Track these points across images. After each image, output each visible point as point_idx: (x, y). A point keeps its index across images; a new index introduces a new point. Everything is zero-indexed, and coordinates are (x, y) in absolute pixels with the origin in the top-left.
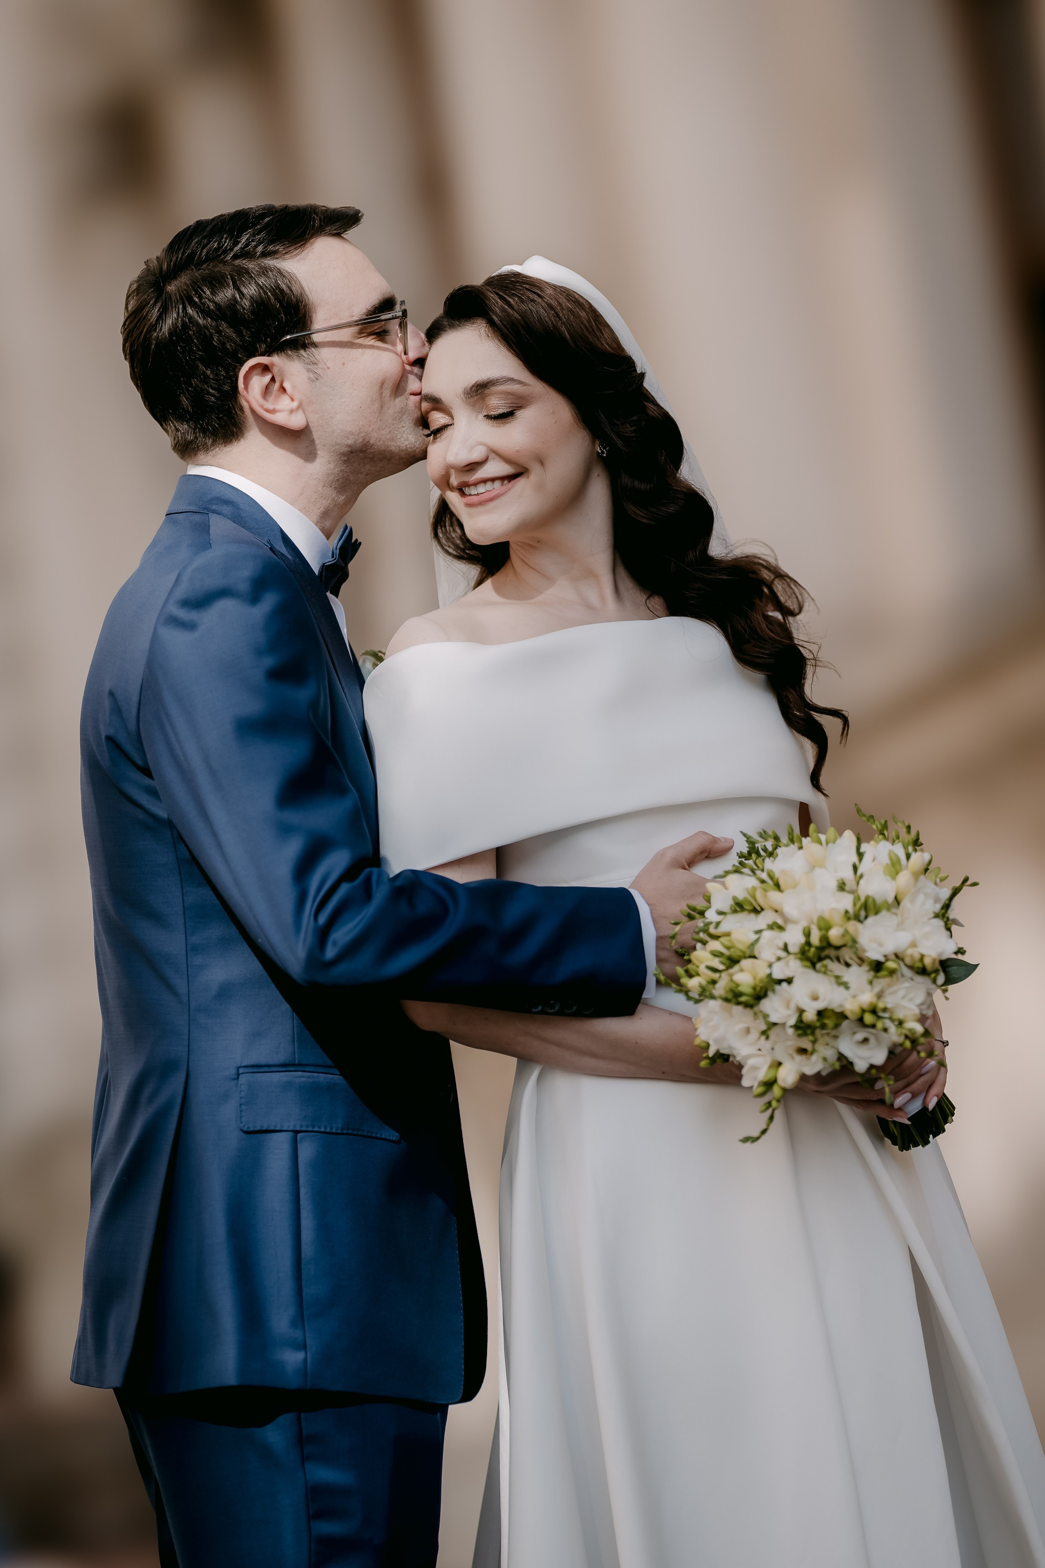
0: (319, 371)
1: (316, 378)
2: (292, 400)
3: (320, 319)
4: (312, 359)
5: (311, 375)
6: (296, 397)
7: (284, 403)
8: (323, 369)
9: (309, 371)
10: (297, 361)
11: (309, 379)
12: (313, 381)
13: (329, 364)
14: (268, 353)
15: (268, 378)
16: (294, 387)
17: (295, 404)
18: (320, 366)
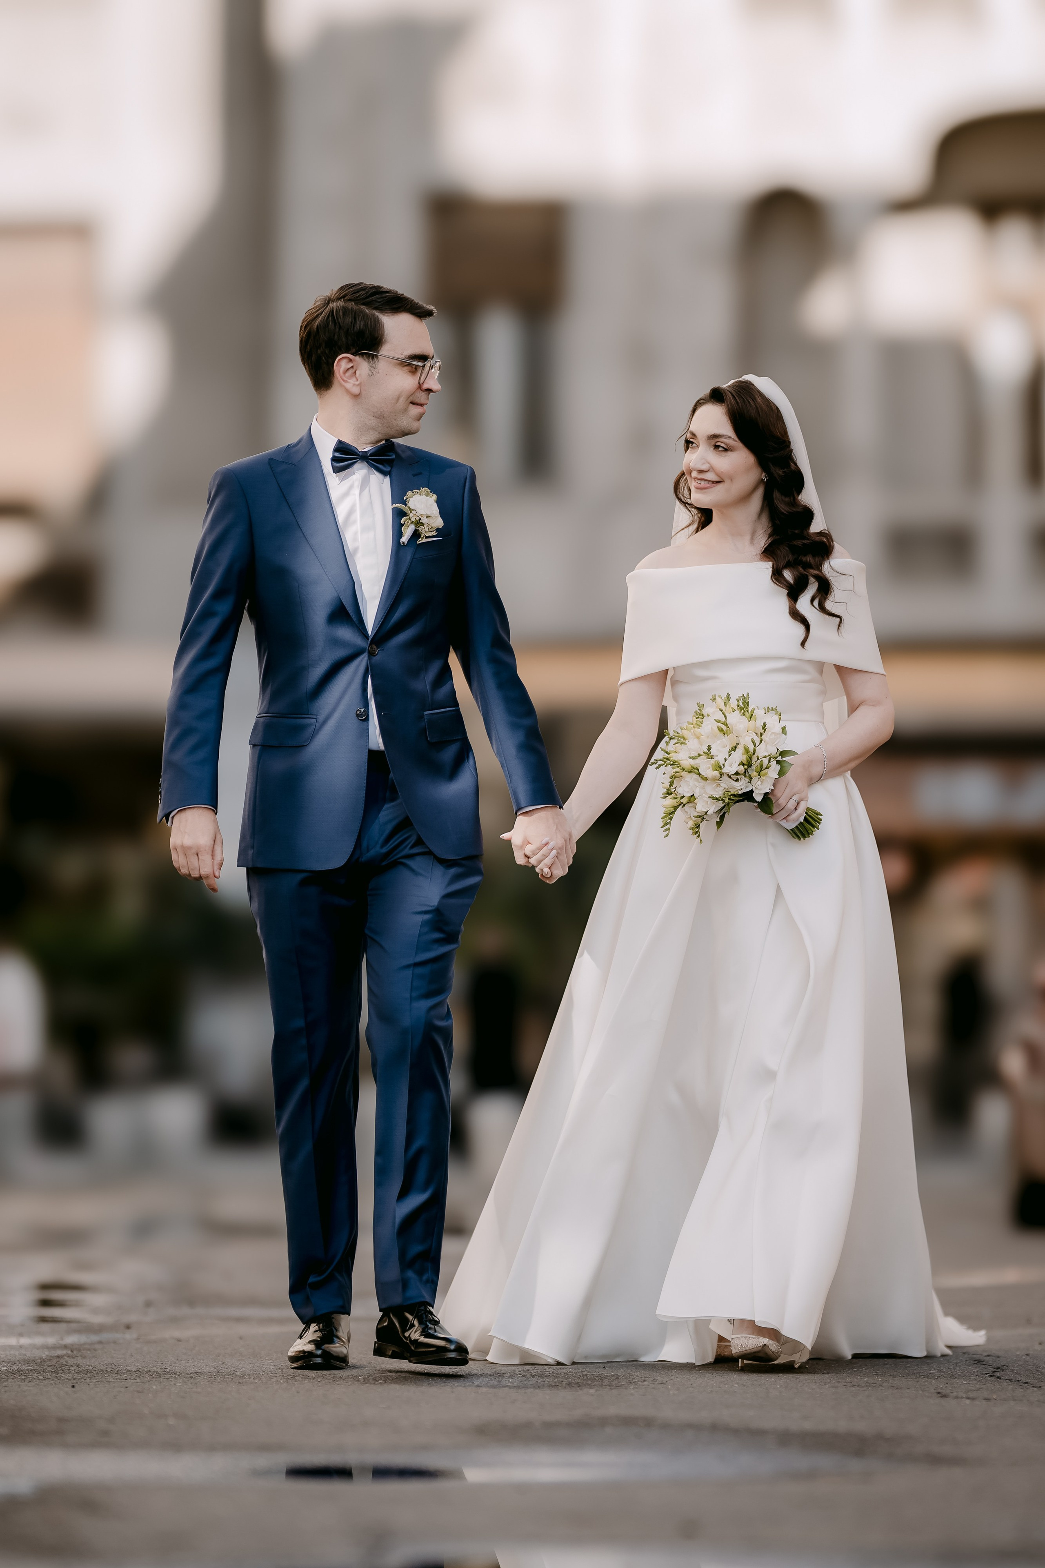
0: (374, 373)
1: (371, 375)
2: (357, 380)
3: (385, 350)
4: (374, 365)
5: (370, 373)
6: (359, 380)
7: (352, 381)
8: (377, 372)
9: (370, 370)
10: (366, 363)
11: (369, 374)
12: (370, 376)
13: (380, 371)
14: (354, 354)
15: (351, 365)
16: (360, 375)
17: (357, 383)
18: (376, 370)
